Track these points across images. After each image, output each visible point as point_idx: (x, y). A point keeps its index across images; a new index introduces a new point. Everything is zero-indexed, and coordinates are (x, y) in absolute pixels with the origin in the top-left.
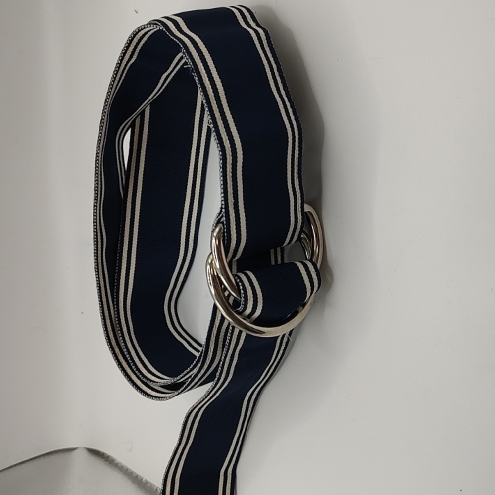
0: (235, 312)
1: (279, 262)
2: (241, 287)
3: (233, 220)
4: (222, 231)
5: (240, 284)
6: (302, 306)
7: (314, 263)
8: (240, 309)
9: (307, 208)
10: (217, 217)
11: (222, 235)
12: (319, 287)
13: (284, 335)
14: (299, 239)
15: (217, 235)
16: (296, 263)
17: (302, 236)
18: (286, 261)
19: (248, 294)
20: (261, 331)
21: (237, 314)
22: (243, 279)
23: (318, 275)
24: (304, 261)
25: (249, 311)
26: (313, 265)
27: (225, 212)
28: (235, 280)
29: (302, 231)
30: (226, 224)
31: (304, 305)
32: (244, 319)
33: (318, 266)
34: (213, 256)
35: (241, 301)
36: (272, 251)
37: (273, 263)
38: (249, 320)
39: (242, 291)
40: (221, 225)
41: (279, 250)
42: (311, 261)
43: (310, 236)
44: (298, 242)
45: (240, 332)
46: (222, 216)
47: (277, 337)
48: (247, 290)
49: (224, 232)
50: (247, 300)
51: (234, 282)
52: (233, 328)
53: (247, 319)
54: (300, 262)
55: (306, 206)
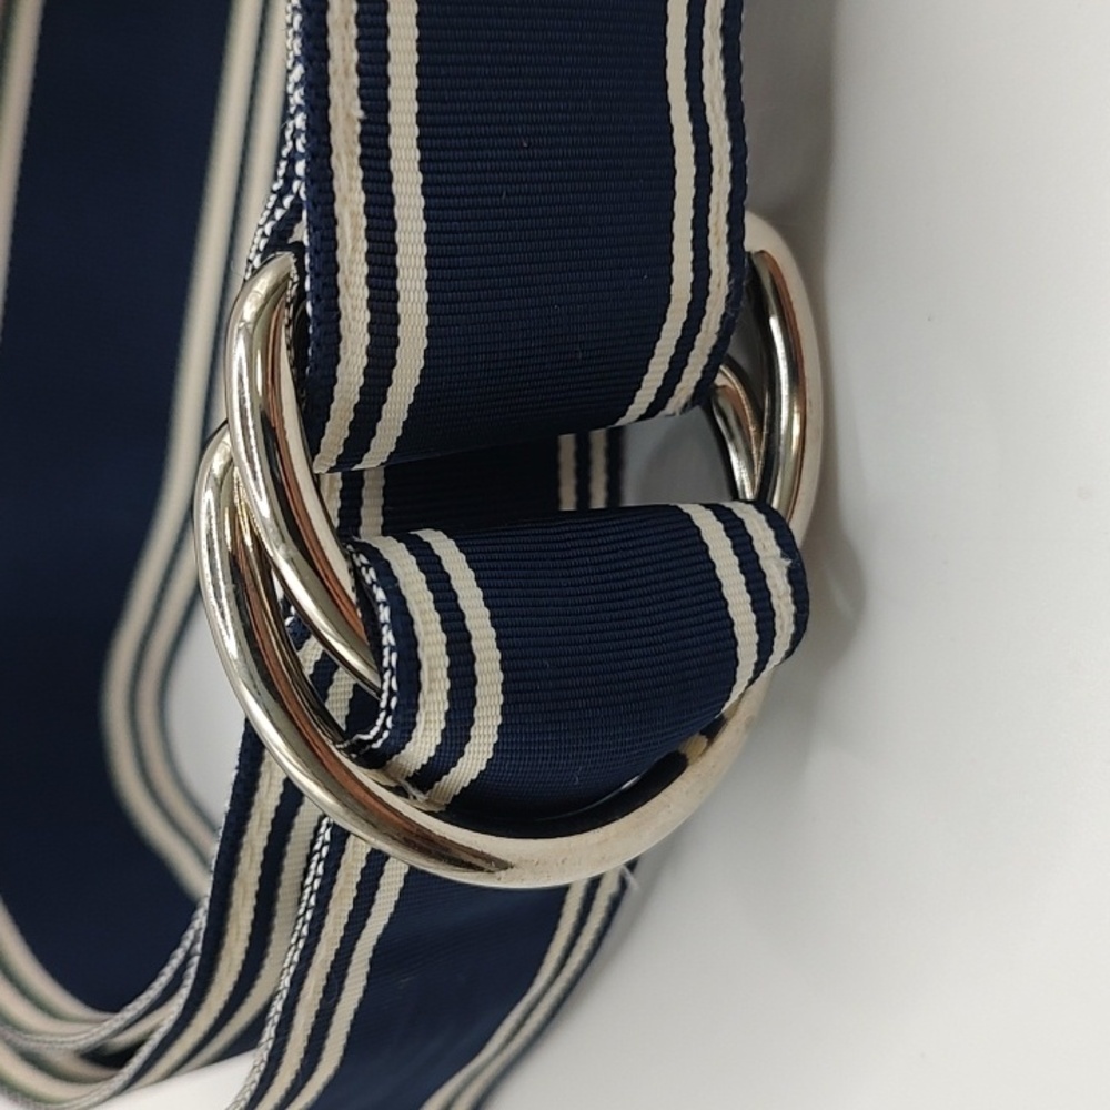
0: (348, 751)
1: (599, 501)
2: (384, 614)
3: (355, 227)
4: (292, 292)
5: (380, 595)
6: (702, 733)
7: (775, 512)
8: (376, 734)
9: (760, 237)
10: (271, 216)
11: (289, 313)
12: (796, 640)
13: (595, 883)
14: (705, 394)
15: (258, 315)
16: (686, 508)
17: (720, 381)
18: (631, 499)
19: (423, 654)
20: (488, 859)
21: (360, 762)
22: (397, 571)
23: (797, 577)
24: (728, 505)
25: (422, 746)
26: (771, 526)
27: (310, 179)
28: (355, 572)
29: (718, 357)
30: (316, 252)
31: (712, 730)
32: (399, 791)
33: (798, 526)
34: (233, 440)
35: (380, 693)
36: (567, 442)
37: (568, 502)
38: (421, 797)
39: (388, 638)
40: (286, 260)
41: (599, 438)
42: (761, 502)
43: (760, 382)
44: (698, 410)
45: (376, 862)
46: (297, 207)
47: (565, 889)
48: (419, 629)
49: (301, 295)
50: (418, 687)
51: (347, 581)
52: (340, 837)
53: (412, 791)
54: (707, 506)
55: (752, 222)
